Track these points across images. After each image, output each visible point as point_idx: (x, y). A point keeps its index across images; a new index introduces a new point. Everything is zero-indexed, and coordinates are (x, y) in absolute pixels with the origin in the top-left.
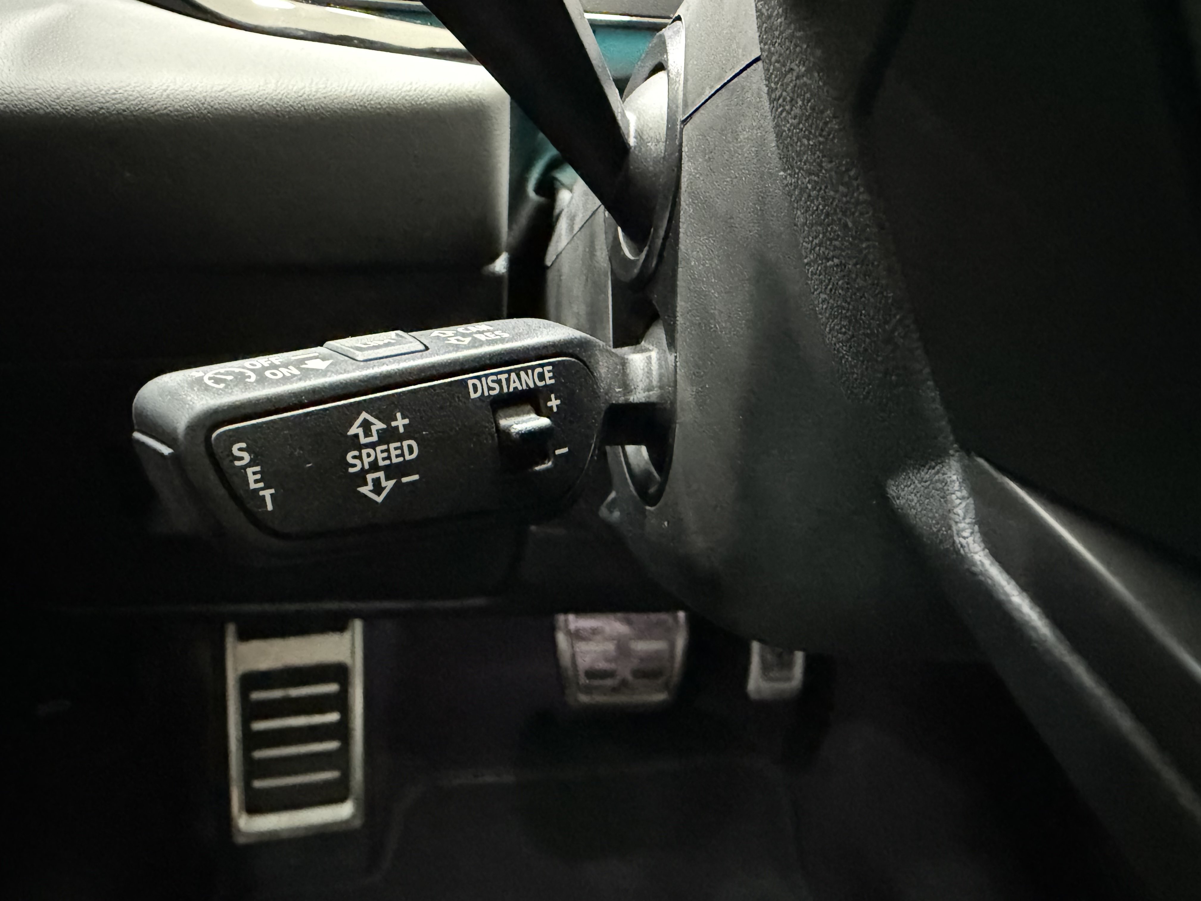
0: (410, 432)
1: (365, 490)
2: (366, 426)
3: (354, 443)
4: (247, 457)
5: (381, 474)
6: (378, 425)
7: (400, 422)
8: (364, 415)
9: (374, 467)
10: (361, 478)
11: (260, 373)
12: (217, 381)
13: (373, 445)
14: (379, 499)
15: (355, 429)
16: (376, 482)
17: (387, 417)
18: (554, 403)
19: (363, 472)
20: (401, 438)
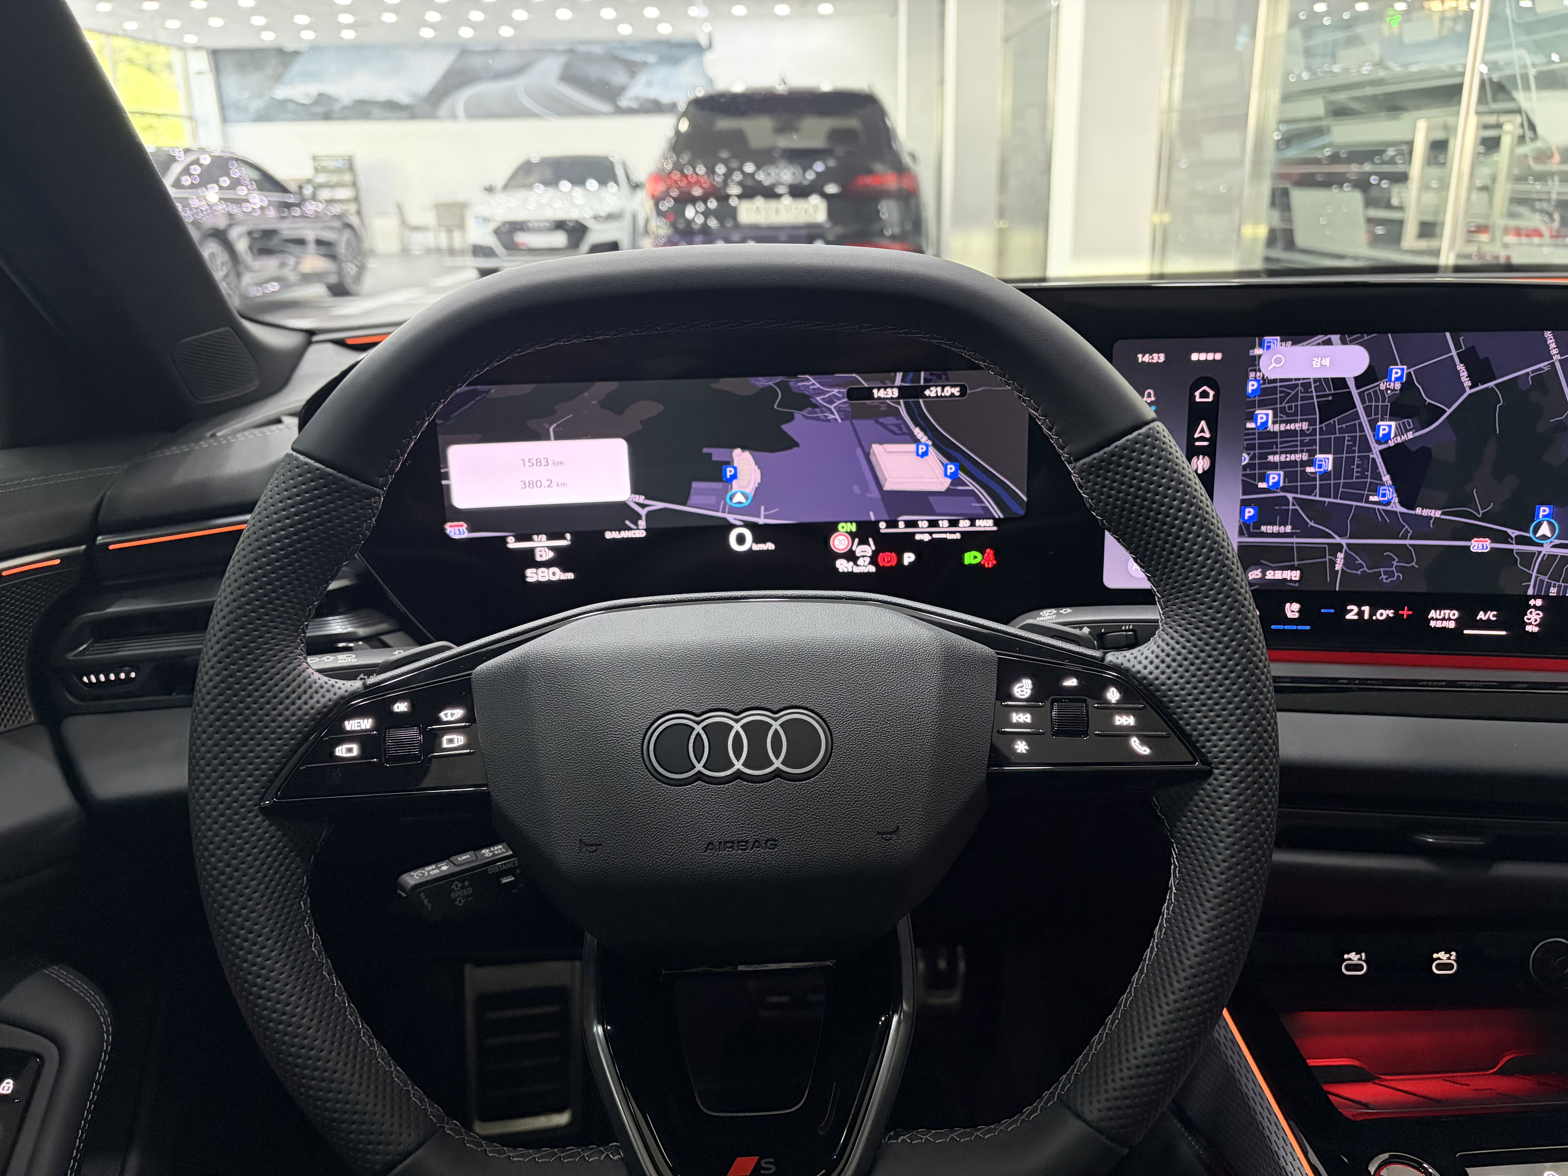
0: (470, 886)
1: (457, 903)
2: (456, 885)
3: (453, 890)
4: (424, 897)
5: (461, 898)
6: (460, 885)
7: (467, 883)
8: (456, 883)
9: (459, 896)
10: (455, 900)
11: (428, 872)
12: (417, 876)
13: (459, 891)
14: (461, 905)
15: (453, 886)
16: (460, 900)
17: (463, 882)
18: (518, 871)
19: (456, 898)
20: (467, 888)
